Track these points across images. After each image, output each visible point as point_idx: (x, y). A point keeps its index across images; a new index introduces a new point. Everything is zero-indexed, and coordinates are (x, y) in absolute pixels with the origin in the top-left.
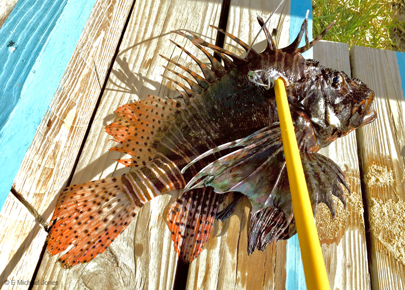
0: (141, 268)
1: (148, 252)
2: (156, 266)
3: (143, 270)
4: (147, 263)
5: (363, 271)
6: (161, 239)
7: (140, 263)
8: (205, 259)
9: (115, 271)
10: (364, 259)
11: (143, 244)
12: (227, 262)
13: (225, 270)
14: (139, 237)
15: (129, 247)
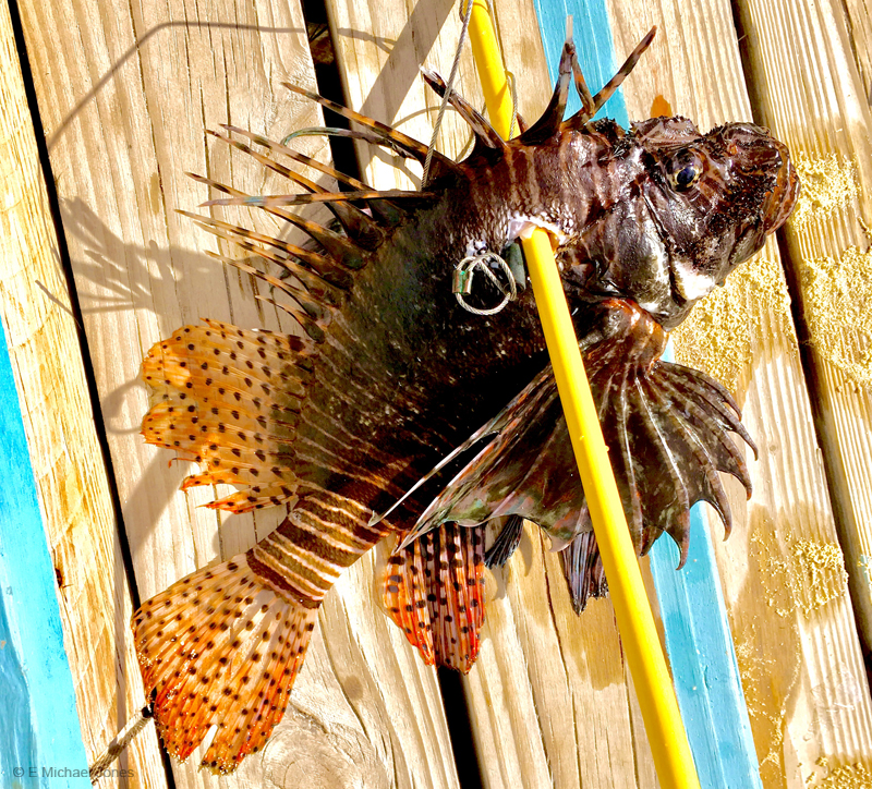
0: (372, 720)
1: (372, 687)
2: (402, 706)
3: (378, 723)
4: (380, 707)
5: (805, 448)
6: (388, 651)
7: (365, 711)
8: (493, 659)
9: (325, 744)
10: (805, 419)
11: (356, 675)
12: (539, 647)
13: (539, 664)
14: (341, 663)
15: (330, 689)
